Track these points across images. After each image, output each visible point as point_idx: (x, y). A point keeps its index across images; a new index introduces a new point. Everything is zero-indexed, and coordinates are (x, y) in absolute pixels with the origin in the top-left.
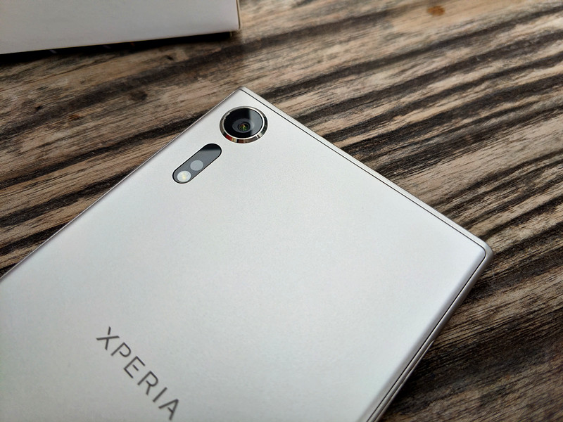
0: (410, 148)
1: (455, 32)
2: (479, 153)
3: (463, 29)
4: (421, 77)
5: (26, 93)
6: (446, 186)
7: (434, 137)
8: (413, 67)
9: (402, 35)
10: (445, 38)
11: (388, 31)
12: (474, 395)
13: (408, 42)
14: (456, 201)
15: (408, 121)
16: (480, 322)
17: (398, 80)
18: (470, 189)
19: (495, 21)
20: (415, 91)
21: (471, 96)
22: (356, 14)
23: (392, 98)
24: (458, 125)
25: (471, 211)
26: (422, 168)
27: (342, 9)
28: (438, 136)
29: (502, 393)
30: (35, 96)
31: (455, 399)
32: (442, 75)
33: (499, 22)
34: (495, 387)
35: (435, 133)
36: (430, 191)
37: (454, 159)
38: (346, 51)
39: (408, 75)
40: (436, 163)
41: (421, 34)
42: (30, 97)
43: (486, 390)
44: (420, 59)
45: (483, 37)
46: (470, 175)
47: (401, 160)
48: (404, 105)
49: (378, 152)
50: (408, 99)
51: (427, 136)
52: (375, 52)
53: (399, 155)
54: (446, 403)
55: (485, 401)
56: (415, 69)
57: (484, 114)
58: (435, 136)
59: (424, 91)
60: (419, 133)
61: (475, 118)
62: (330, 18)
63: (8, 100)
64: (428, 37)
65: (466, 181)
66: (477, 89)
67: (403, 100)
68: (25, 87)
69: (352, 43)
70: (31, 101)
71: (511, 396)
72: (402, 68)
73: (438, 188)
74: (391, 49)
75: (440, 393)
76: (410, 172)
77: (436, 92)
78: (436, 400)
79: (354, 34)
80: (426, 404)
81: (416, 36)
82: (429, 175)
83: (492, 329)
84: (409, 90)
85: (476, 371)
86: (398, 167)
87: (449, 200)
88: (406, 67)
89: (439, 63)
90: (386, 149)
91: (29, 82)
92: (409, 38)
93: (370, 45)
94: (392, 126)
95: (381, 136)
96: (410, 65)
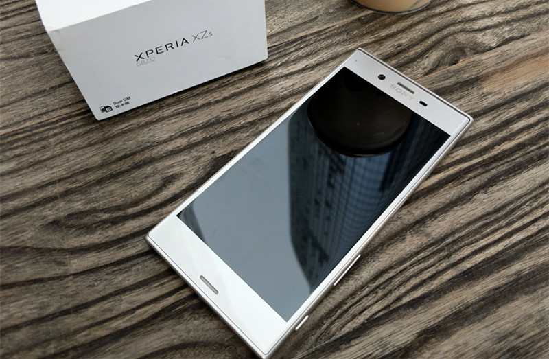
0: (506, 165)
1: (519, 91)
2: (542, 166)
3: (523, 89)
4: (505, 121)
6: (528, 185)
8: (499, 115)
9: (490, 94)
10: (514, 95)
11: (482, 91)
13: (493, 98)
14: (534, 194)
15: (502, 148)
17: (492, 123)
18: (540, 186)
19: (541, 83)
20: (503, 130)
21: (534, 132)
22: (460, 80)
23: (491, 135)
24: (529, 150)
25: (542, 198)
26: (515, 175)
27: (452, 76)
32: (516, 119)
33: (543, 83)
35: (517, 155)
37: (529, 170)
39: (497, 121)
40: (521, 173)
41: (500, 93)
44: (502, 110)
45: (535, 94)
46: (539, 179)
47: (502, 171)
48: (498, 139)
49: (490, 168)
50: (500, 135)
51: (514, 157)
53: (501, 169)
54: (544, 289)
56: (501, 116)
57: (542, 143)
58: (518, 157)
59: (508, 130)
60: (509, 156)
61: (537, 146)
64: (505, 95)
65: (537, 182)
66: (536, 128)
67: (497, 136)
69: (463, 100)
72: (493, 116)
73: (524, 186)
74: (485, 104)
76: (508, 178)
77: (515, 130)
78: (540, 288)
79: (463, 94)
80: (535, 290)
81: (497, 94)
82: (518, 179)
84: (499, 130)
86: (501, 176)
87: (530, 193)
88: (495, 115)
89: (513, 112)
90: (493, 165)
92: (494, 95)
94: (495, 152)
95: (490, 158)
96: (497, 113)
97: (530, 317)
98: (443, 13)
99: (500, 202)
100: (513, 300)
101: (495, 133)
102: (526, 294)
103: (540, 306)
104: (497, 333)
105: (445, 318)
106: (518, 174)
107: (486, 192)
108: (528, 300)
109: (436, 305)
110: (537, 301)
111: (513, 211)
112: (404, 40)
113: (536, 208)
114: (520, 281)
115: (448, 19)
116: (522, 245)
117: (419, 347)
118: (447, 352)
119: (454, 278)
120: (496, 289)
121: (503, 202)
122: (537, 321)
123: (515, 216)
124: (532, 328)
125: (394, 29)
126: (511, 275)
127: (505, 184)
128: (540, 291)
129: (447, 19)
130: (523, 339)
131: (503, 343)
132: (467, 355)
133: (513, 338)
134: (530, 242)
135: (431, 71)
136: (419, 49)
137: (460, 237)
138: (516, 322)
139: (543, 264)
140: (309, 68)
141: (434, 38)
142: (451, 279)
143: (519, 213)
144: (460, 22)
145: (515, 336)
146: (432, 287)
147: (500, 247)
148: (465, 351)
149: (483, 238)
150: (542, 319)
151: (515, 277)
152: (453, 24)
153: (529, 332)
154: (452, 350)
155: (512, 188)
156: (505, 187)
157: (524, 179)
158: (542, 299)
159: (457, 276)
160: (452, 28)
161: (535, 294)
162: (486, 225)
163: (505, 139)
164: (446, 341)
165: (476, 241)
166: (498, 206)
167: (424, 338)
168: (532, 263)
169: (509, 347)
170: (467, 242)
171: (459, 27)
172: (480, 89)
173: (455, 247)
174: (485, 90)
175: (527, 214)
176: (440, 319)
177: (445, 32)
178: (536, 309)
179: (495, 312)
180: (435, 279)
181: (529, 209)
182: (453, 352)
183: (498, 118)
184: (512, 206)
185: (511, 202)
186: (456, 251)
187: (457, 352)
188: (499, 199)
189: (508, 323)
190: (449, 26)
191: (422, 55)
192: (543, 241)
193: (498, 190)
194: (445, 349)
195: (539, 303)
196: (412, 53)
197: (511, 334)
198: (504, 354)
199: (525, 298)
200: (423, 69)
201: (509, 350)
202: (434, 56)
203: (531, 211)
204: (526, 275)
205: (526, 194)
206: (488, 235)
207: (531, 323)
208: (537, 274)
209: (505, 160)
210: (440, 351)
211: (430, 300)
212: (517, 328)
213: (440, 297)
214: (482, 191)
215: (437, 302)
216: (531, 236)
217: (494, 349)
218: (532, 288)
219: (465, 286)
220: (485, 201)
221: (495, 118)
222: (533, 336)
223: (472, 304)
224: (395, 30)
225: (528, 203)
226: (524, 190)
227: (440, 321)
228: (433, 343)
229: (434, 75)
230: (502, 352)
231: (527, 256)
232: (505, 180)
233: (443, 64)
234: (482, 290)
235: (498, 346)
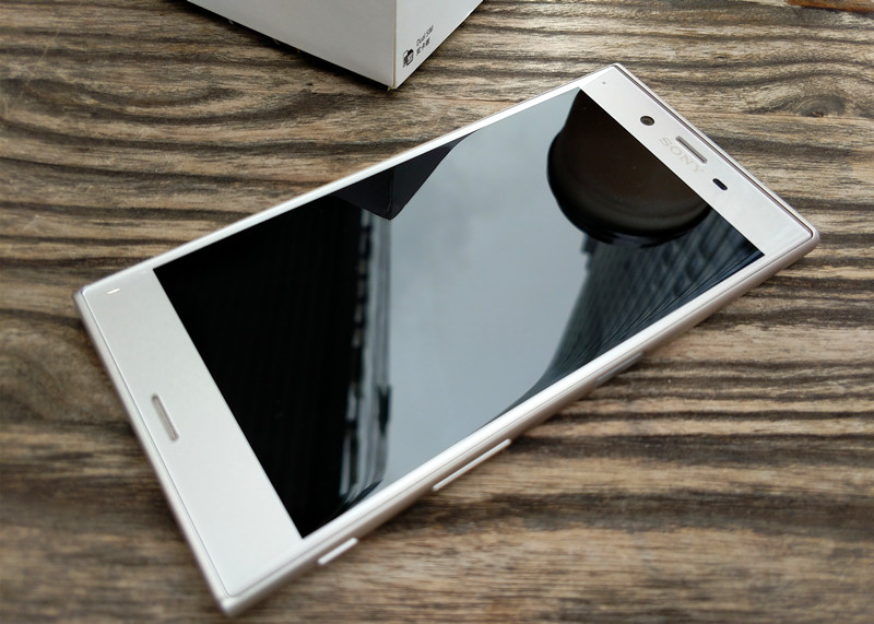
0: (832, 302)
4: (868, 235)
5: (446, 108)
6: (860, 352)
7: (862, 300)
8: (861, 221)
9: (859, 183)
11: (845, 174)
12: (828, 545)
13: (863, 192)
15: (838, 274)
16: (856, 487)
17: (840, 229)
20: (856, 247)
22: (812, 143)
23: (828, 245)
26: (843, 325)
27: (799, 132)
28: (866, 301)
29: (858, 554)
30: (455, 115)
31: (808, 540)
34: (852, 546)
35: (864, 296)
36: (840, 350)
38: (791, 179)
39: (853, 228)
40: (856, 326)
42: (449, 114)
43: (842, 545)
47: (819, 310)
48: (839, 256)
49: (797, 294)
50: (844, 252)
51: (854, 297)
52: (822, 191)
53: (819, 304)
54: (799, 540)
55: (836, 554)
56: (862, 224)
59: (866, 251)
60: (846, 291)
62: (783, 138)
63: (427, 110)
67: (839, 251)
68: (446, 103)
69: (800, 173)
70: (451, 119)
71: (865, 560)
72: (848, 218)
73: (851, 351)
74: (842, 194)
75: (795, 529)
79: (805, 164)
80: (779, 533)
82: (845, 335)
83: (865, 497)
85: (837, 526)
86: (813, 315)
88: (853, 218)
90: (806, 293)
91: (451, 98)
92: (867, 189)
93: (820, 182)
95: (804, 280)
96: (859, 218)
97: (742, 574)
98: (832, 40)
99: (786, 355)
100: (721, 528)
101: (837, 246)
102: (757, 530)
103: (774, 566)
104: (655, 569)
105: (563, 496)
106: (850, 326)
107: (765, 328)
108: (755, 543)
109: (558, 466)
110: (772, 553)
111: (805, 380)
112: (738, 52)
113: (858, 396)
114: (756, 503)
115: (836, 51)
116: (794, 444)
117: (483, 519)
118: (532, 553)
119: (620, 437)
120: (695, 493)
121: (792, 357)
122: (753, 589)
123: (805, 390)
124: (738, 596)
125: (728, 31)
126: (741, 485)
127: (813, 331)
128: (789, 540)
129: (834, 50)
130: (706, 605)
131: (657, 592)
132: (570, 576)
133: (684, 593)
134: (814, 447)
135: (763, 111)
136: (758, 73)
137: (671, 378)
138: (708, 570)
139: (821, 495)
140: (544, 32)
141: (795, 68)
142: (614, 437)
143: (818, 389)
144: (857, 62)
145: (692, 593)
146: (568, 433)
147: (746, 427)
148: (573, 568)
149: (719, 397)
150: (767, 590)
151: (749, 491)
152: (844, 61)
153: (724, 599)
154: (544, 553)
155: (824, 343)
156: (811, 336)
157: (856, 340)
158: (784, 555)
159: (630, 438)
160: (838, 67)
161: (774, 539)
162: (737, 381)
163: (852, 262)
164: (543, 535)
165: (702, 397)
166: (780, 361)
167: (504, 509)
168: (799, 482)
169: (667, 605)
170: (681, 390)
171: (854, 69)
172: (842, 169)
173: (653, 390)
174: (853, 175)
175: (833, 397)
176: (553, 492)
177: (821, 67)
178: (763, 565)
179: (672, 531)
180: (581, 423)
181: (841, 390)
182: (544, 558)
183: (857, 225)
184: (809, 372)
185: (810, 365)
186: (651, 396)
187: (552, 563)
188: (787, 351)
189: (689, 562)
190: (834, 60)
191: (757, 83)
192: (842, 456)
193: (794, 335)
194: (534, 546)
195: (776, 558)
196: (741, 74)
197: (684, 584)
198: (650, 613)
199: (749, 535)
200: (749, 103)
201: (664, 612)
202: (780, 92)
203: (844, 397)
204: (773, 499)
205: (849, 365)
206: (730, 397)
207: (738, 585)
208: (800, 507)
209: (836, 295)
210: (520, 545)
211: (552, 451)
212: (705, 581)
213: (574, 456)
214: (760, 324)
215: (563, 461)
216: (822, 438)
217: (633, 594)
218: (775, 525)
219: (634, 461)
220: (756, 341)
221: (849, 222)
222: (731, 612)
223: (632, 496)
224: (729, 34)
225: (845, 381)
226: (848, 357)
227: (549, 496)
228: (514, 525)
229: (766, 118)
230: (647, 607)
231: (794, 468)
232: (817, 325)
233: (791, 109)
234: (666, 483)
235: (644, 593)
